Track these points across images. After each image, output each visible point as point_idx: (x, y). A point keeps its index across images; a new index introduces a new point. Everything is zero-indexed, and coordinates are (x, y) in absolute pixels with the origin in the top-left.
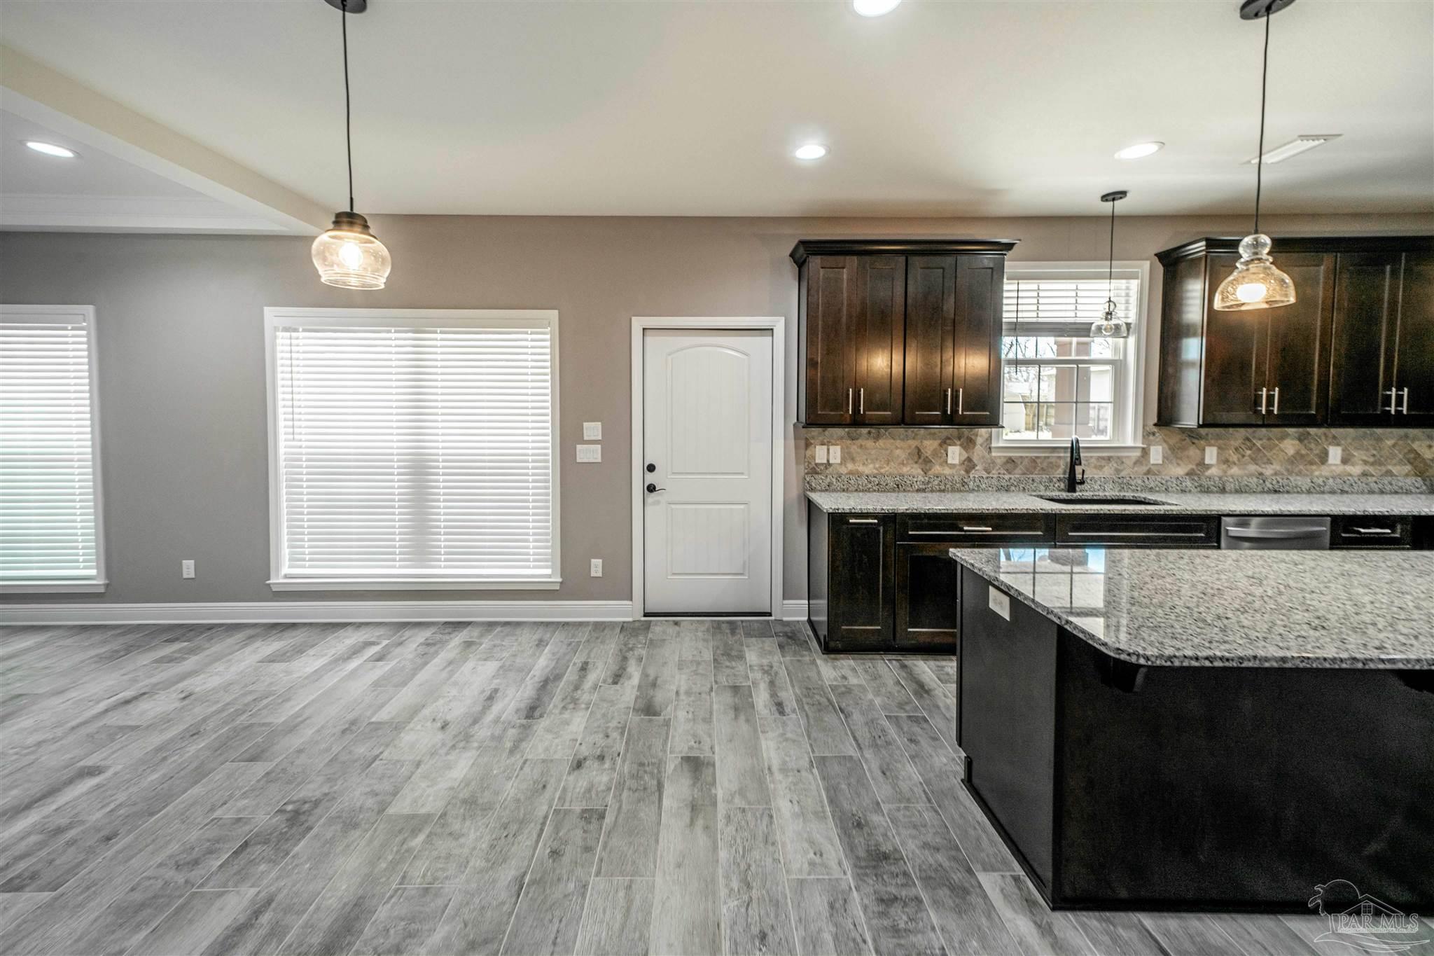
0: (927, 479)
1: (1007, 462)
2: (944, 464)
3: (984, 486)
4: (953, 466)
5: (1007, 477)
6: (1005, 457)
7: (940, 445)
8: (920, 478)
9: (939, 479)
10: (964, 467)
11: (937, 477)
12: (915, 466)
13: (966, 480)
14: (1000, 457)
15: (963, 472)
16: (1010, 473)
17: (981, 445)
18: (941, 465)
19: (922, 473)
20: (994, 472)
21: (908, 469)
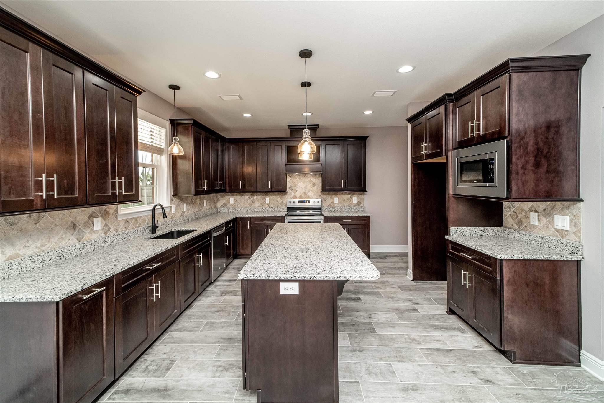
0: (82, 245)
1: (125, 223)
2: (92, 232)
3: (116, 240)
4: (98, 231)
5: (126, 232)
6: (124, 220)
7: (89, 218)
8: (78, 246)
9: (90, 243)
10: (104, 231)
11: (89, 242)
12: (73, 237)
13: (106, 240)
14: (122, 221)
15: (103, 235)
16: (127, 229)
17: (112, 215)
18: (90, 233)
19: (77, 241)
20: (119, 230)
21: (67, 241)
